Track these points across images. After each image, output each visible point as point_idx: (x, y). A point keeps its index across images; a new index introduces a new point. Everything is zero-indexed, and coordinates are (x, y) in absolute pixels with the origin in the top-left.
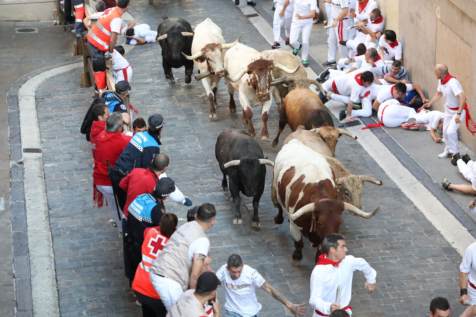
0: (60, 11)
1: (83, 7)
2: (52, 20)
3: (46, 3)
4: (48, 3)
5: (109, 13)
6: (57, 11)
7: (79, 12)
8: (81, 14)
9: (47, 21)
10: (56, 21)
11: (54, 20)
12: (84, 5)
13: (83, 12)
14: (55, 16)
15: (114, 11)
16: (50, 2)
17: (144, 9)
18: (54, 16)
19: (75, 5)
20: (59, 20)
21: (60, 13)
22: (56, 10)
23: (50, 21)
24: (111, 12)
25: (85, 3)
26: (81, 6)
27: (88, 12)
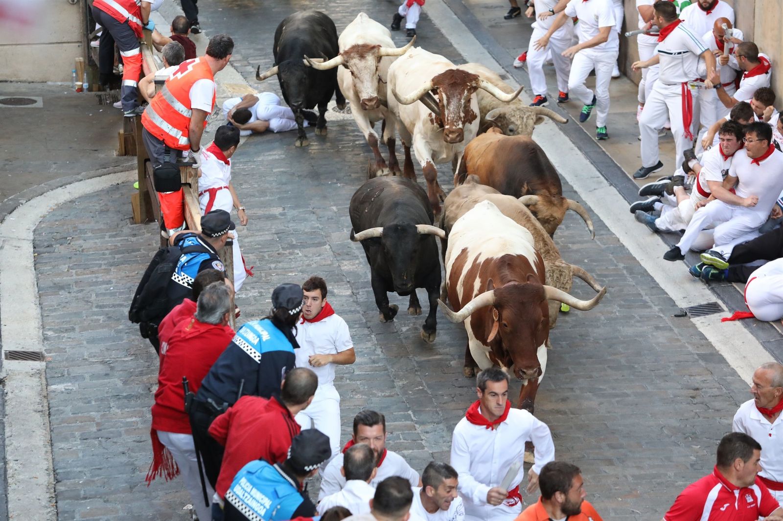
0: (90, 62)
1: (139, 55)
2: (72, 80)
3: (60, 45)
4: (64, 45)
5: (187, 69)
6: (85, 62)
7: (132, 65)
8: (134, 70)
9: (62, 83)
10: (80, 83)
11: (77, 81)
12: (141, 51)
13: (139, 65)
14: (80, 73)
15: (198, 64)
16: (69, 42)
17: (267, 60)
18: (76, 72)
19: (123, 51)
20: (88, 82)
21: (89, 65)
22: (81, 59)
23: (70, 84)
24: (193, 66)
25: (144, 47)
26: (135, 52)
27: (148, 65)
